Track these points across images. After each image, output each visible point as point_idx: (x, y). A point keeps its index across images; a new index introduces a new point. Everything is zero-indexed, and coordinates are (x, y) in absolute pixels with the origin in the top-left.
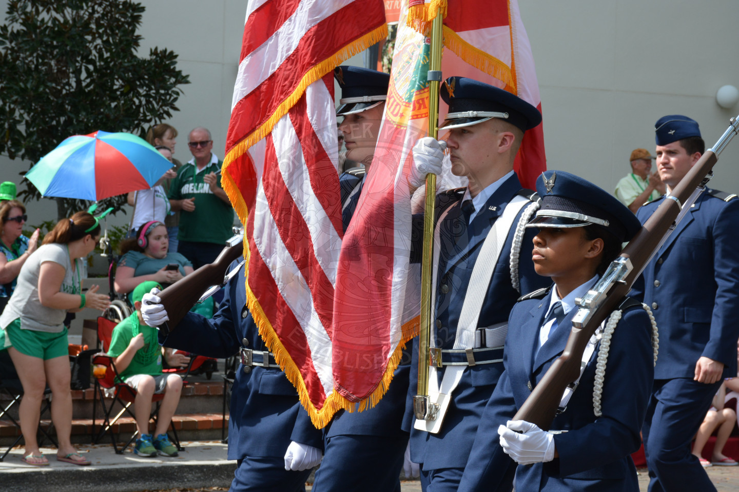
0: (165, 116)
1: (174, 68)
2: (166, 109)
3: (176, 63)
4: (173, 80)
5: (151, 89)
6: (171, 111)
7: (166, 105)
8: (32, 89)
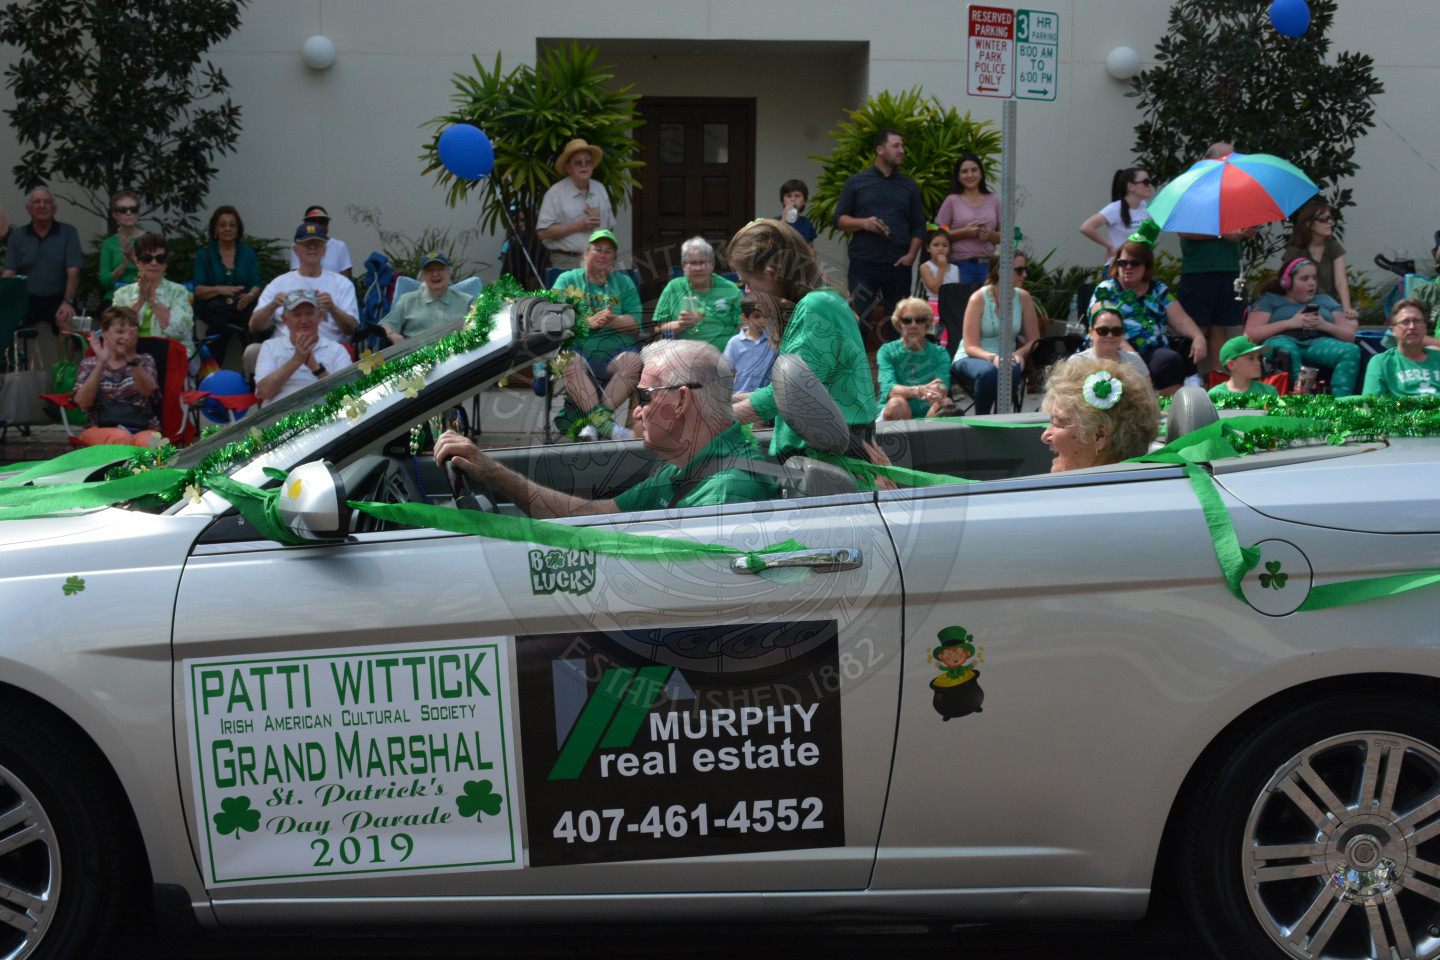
0: (1359, 133)
1: (1369, 75)
2: (1359, 124)
3: (1371, 69)
4: (1364, 89)
5: (1336, 103)
6: (1365, 127)
7: (1360, 121)
8: (1190, 108)
